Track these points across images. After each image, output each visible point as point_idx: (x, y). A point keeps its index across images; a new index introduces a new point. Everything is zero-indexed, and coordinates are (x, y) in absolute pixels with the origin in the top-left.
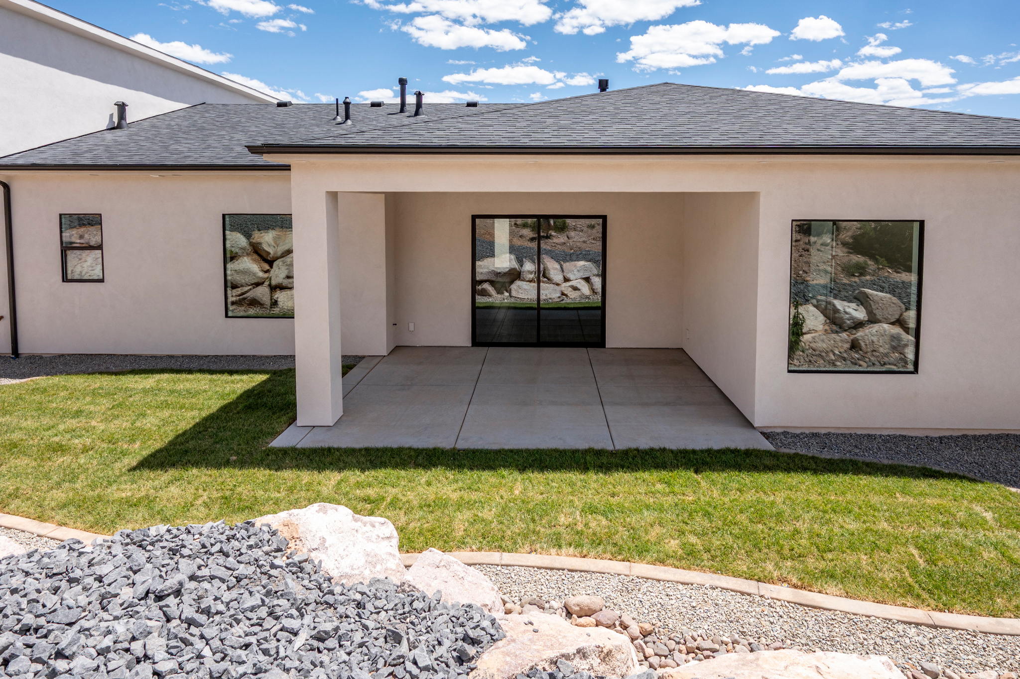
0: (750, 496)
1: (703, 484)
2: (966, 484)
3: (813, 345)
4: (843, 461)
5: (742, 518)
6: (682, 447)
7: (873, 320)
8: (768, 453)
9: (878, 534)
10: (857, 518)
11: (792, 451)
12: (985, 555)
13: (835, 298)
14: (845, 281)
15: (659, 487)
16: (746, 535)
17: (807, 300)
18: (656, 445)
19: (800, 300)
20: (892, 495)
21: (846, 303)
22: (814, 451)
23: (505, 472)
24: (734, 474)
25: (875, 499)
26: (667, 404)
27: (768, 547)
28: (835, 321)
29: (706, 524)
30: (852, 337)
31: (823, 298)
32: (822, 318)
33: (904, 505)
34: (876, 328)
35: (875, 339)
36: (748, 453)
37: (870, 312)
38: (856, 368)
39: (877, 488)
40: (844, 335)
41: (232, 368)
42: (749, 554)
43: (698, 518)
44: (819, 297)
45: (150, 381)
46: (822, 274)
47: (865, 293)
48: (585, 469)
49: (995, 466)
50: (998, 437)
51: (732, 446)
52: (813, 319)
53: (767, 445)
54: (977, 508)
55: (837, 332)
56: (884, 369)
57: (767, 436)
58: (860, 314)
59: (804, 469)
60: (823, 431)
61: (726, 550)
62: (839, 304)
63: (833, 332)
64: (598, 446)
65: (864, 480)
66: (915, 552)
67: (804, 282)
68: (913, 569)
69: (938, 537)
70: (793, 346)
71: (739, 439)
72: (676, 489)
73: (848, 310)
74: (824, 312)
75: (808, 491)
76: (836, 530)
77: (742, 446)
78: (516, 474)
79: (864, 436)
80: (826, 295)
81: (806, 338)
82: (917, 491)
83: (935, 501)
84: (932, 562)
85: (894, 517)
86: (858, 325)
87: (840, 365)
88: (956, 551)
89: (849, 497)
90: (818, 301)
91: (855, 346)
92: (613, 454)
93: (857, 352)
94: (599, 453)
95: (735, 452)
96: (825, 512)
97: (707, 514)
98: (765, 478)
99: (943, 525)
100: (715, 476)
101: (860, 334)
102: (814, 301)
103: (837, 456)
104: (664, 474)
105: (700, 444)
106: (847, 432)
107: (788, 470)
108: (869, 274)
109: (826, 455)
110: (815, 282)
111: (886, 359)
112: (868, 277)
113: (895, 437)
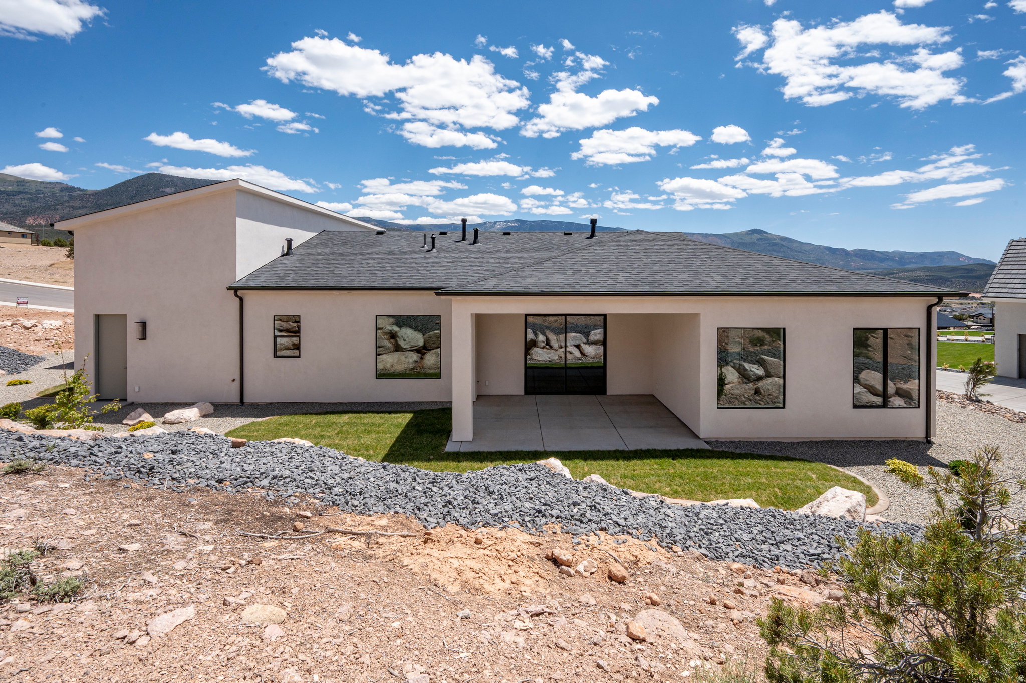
0: (701, 470)
1: (677, 465)
2: (806, 463)
3: (732, 391)
4: (746, 454)
5: (698, 479)
6: (664, 448)
7: (768, 375)
8: (709, 450)
9: (762, 484)
10: (752, 477)
11: (721, 450)
12: (808, 491)
13: (745, 361)
14: (751, 349)
15: (656, 466)
16: (700, 485)
17: (728, 363)
18: (650, 447)
19: (723, 364)
20: (769, 468)
21: (751, 365)
22: (732, 449)
23: (577, 461)
24: (692, 460)
25: (761, 470)
26: (651, 427)
27: (711, 489)
28: (745, 376)
29: (681, 481)
30: (756, 386)
31: (737, 361)
32: (737, 374)
33: (775, 473)
34: (770, 380)
35: (770, 387)
36: (698, 450)
37: (766, 370)
38: (758, 405)
39: (762, 465)
40: (751, 385)
41: (390, 409)
42: (702, 492)
43: (677, 479)
44: (735, 361)
45: (345, 418)
46: (737, 345)
47: (763, 359)
48: (617, 459)
49: (823, 455)
50: (828, 441)
51: (690, 448)
52: (732, 375)
53: (708, 447)
54: (809, 473)
55: (746, 383)
56: (774, 406)
57: (707, 443)
58: (761, 372)
59: (727, 458)
60: (737, 440)
61: (692, 491)
62: (747, 365)
63: (744, 383)
64: (621, 448)
65: (756, 462)
66: (777, 490)
67: (726, 350)
68: (776, 497)
69: (788, 484)
70: (720, 392)
71: (693, 444)
72: (664, 467)
73: (753, 369)
74: (738, 370)
75: (729, 467)
76: (742, 482)
77: (695, 447)
78: (583, 462)
79: (758, 442)
80: (739, 360)
81: (728, 386)
82: (781, 466)
83: (790, 470)
84: (784, 493)
85: (770, 476)
86: (760, 378)
87: (748, 404)
88: (795, 489)
89: (748, 469)
90: (734, 363)
91: (757, 391)
92: (630, 452)
93: (758, 396)
94: (622, 452)
95: (692, 450)
96: (737, 475)
97: (681, 477)
98: (708, 462)
99: (792, 480)
100: (683, 461)
101: (760, 384)
102: (732, 364)
103: (744, 452)
104: (657, 460)
105: (673, 447)
106: (749, 440)
107: (719, 458)
108: (767, 344)
109: (738, 451)
110: (733, 350)
111: (776, 400)
112: (766, 347)
113: (774, 442)
